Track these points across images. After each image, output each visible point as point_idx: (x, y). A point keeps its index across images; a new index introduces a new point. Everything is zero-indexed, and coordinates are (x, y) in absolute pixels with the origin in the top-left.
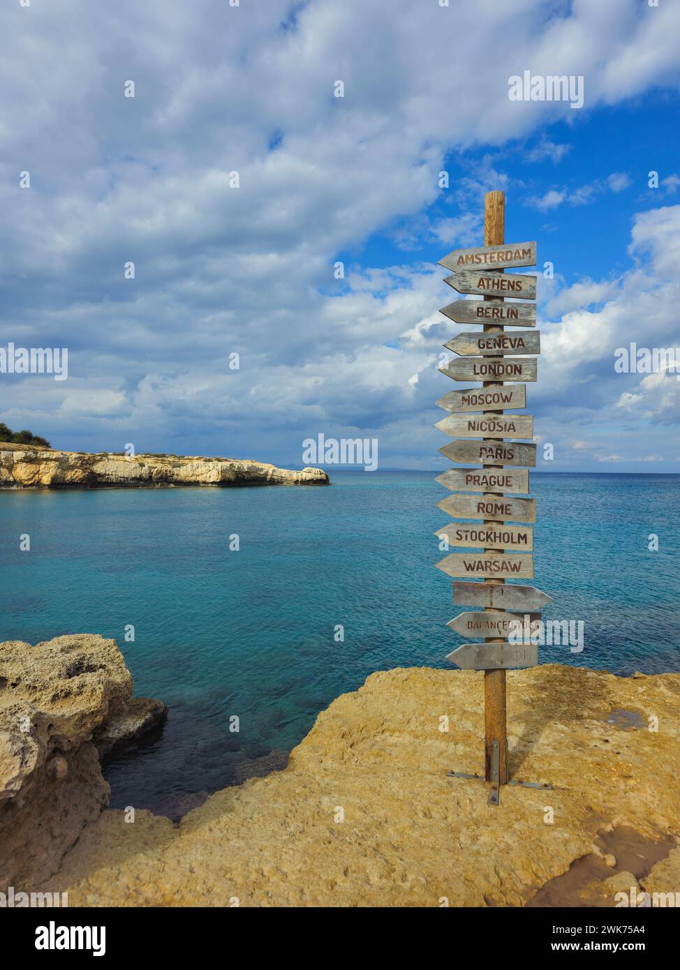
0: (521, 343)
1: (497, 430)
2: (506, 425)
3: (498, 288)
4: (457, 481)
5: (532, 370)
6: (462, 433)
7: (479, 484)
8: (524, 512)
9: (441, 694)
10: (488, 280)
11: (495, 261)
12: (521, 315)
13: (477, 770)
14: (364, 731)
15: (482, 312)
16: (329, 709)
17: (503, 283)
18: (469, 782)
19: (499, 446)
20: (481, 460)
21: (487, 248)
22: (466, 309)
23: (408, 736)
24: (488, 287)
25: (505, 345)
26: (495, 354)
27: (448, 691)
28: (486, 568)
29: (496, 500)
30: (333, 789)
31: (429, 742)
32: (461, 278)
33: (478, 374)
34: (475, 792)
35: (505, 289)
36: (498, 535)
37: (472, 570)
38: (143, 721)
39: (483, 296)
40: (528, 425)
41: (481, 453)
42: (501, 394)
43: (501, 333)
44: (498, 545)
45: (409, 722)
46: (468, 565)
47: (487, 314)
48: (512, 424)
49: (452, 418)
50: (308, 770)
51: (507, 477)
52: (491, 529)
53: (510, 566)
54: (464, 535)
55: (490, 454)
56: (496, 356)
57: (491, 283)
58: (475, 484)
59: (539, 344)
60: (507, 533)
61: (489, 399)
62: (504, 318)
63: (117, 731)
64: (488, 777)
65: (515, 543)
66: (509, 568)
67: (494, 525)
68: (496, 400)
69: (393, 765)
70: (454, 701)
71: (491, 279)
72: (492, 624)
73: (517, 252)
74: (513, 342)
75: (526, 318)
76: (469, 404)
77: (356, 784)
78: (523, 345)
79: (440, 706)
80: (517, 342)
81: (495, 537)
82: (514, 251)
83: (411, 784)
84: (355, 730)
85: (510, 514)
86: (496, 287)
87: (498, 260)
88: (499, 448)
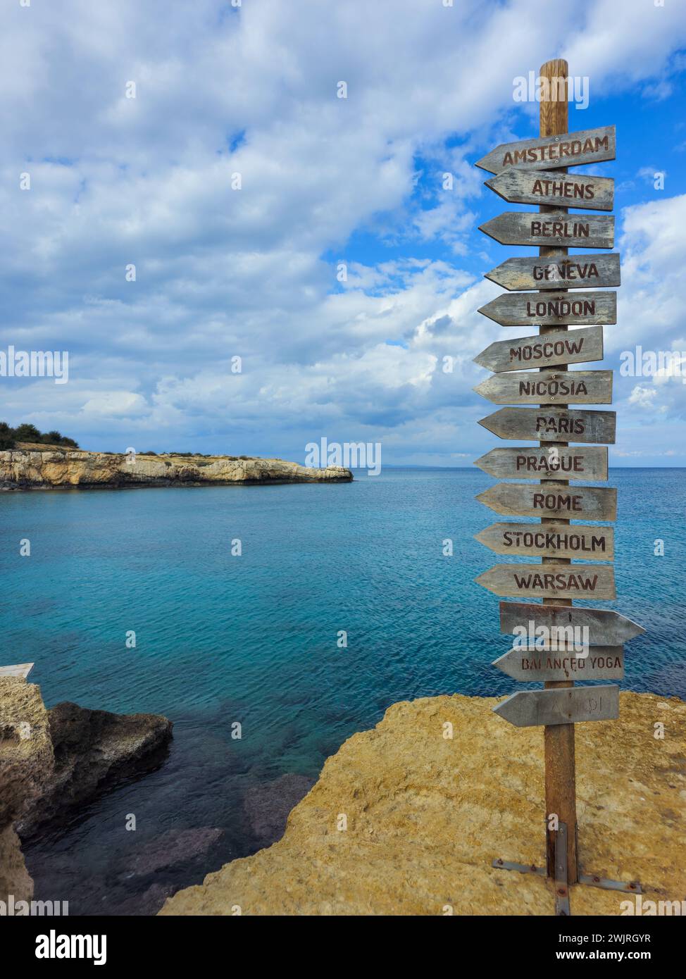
0: (593, 271)
1: (561, 393)
2: (573, 385)
3: (561, 193)
4: (504, 465)
5: (609, 308)
6: (511, 398)
7: (536, 469)
8: (600, 506)
9: (479, 734)
10: (547, 183)
11: (556, 157)
12: (594, 231)
13: (534, 856)
14: (381, 786)
15: (538, 228)
16: (339, 753)
17: (568, 188)
18: (525, 879)
19: (564, 415)
20: (539, 434)
21: (543, 139)
22: (515, 224)
23: (438, 795)
24: (547, 193)
25: (572, 275)
26: (557, 287)
27: (488, 732)
28: (546, 583)
29: (559, 490)
30: (338, 885)
31: (466, 806)
32: (509, 181)
33: (533, 315)
34: (535, 898)
35: (570, 196)
36: (562, 538)
37: (527, 586)
38: (143, 739)
39: (538, 206)
40: (606, 384)
41: (538, 426)
42: (566, 342)
43: (565, 258)
44: (561, 554)
45: (439, 775)
46: (520, 581)
47: (546, 232)
48: (582, 384)
49: (498, 379)
50: (308, 846)
51: (576, 458)
52: (552, 530)
53: (581, 581)
54: (514, 538)
55: (551, 426)
56: (558, 290)
57: (551, 186)
58: (529, 469)
59: (619, 273)
60: (576, 536)
61: (549, 350)
62: (570, 236)
63: (113, 752)
64: (551, 870)
65: (589, 549)
66: (579, 584)
67: (557, 525)
68: (559, 350)
69: (419, 840)
70: (496, 747)
71: (551, 182)
72: (555, 662)
73: (588, 142)
74: (582, 270)
75: (600, 235)
76: (520, 359)
77: (370, 880)
78: (596, 273)
79: (478, 753)
80: (588, 270)
81: (559, 541)
82: (583, 142)
83: (445, 882)
84: (371, 786)
85: (580, 509)
86: (558, 193)
87: (561, 156)
88: (564, 418)
